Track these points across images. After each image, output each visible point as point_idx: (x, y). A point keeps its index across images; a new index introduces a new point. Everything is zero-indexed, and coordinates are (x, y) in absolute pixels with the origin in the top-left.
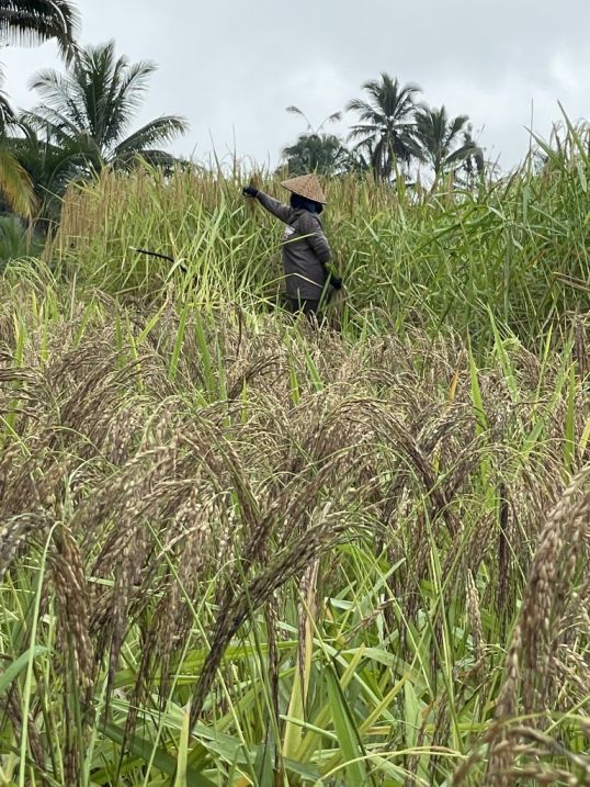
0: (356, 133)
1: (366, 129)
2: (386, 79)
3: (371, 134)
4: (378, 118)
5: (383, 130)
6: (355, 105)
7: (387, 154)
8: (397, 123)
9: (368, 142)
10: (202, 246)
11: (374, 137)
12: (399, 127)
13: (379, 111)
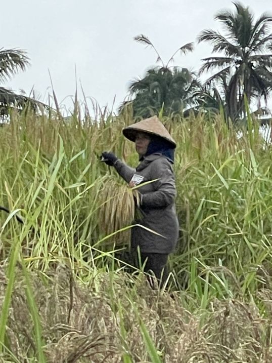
0: (208, 65)
1: (220, 61)
2: (239, 8)
3: (225, 66)
4: (232, 50)
5: (238, 62)
6: (208, 36)
7: (242, 87)
8: (253, 54)
9: (222, 75)
10: (40, 195)
11: (228, 70)
12: (254, 58)
13: (233, 42)
